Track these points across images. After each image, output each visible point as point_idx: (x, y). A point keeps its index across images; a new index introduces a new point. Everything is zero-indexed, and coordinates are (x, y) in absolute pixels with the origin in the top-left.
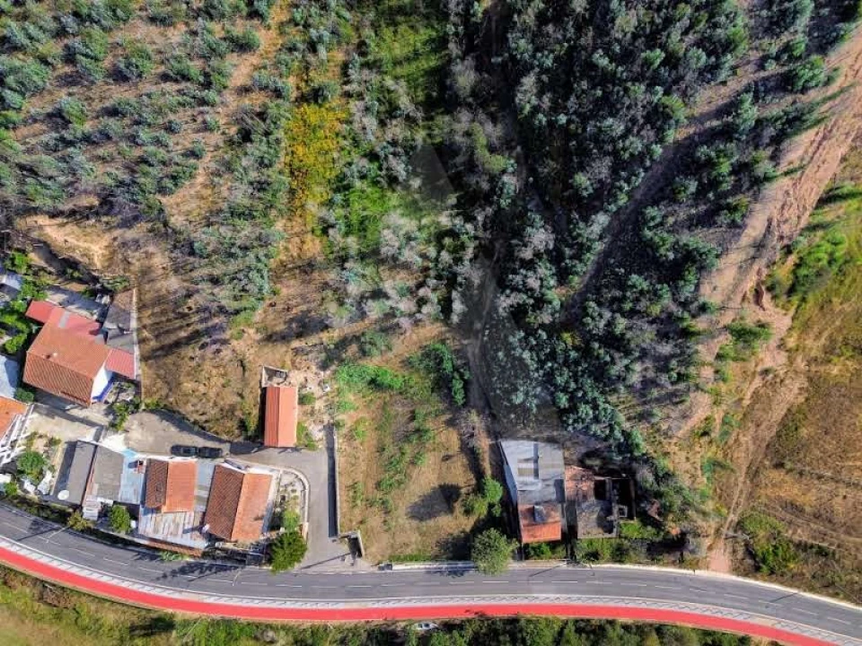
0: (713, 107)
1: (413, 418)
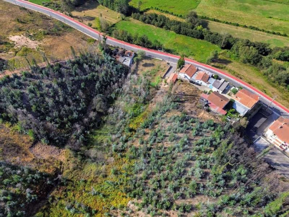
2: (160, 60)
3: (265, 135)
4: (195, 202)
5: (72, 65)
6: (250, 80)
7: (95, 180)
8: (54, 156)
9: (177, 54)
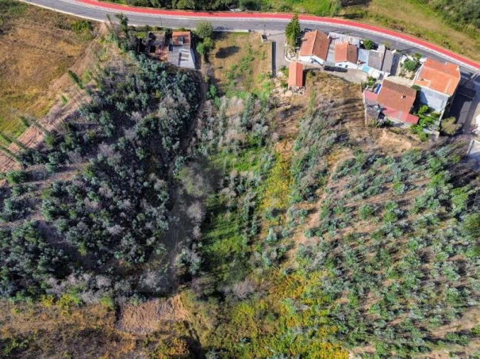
0: (67, 173)
1: (235, 84)
2: (246, 33)
3: (476, 133)
4: (467, 323)
5: (95, 117)
6: (417, 29)
7: (262, 330)
8: (166, 318)
9: (271, 8)
